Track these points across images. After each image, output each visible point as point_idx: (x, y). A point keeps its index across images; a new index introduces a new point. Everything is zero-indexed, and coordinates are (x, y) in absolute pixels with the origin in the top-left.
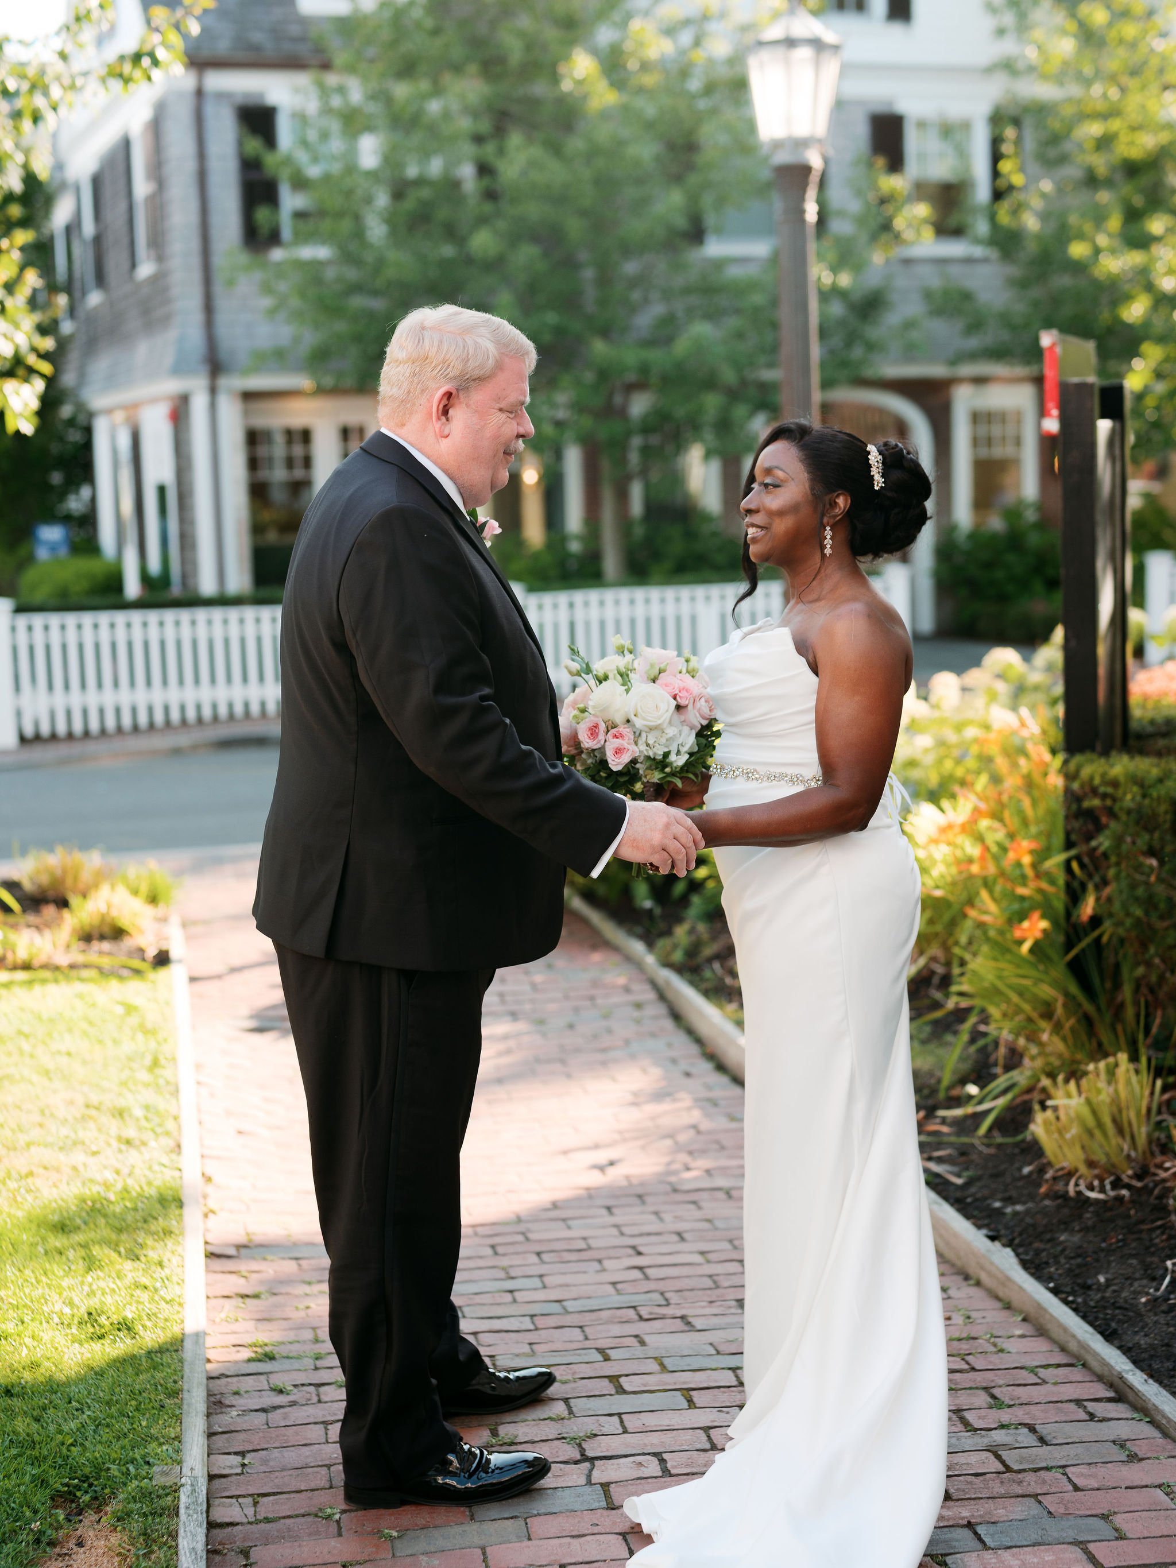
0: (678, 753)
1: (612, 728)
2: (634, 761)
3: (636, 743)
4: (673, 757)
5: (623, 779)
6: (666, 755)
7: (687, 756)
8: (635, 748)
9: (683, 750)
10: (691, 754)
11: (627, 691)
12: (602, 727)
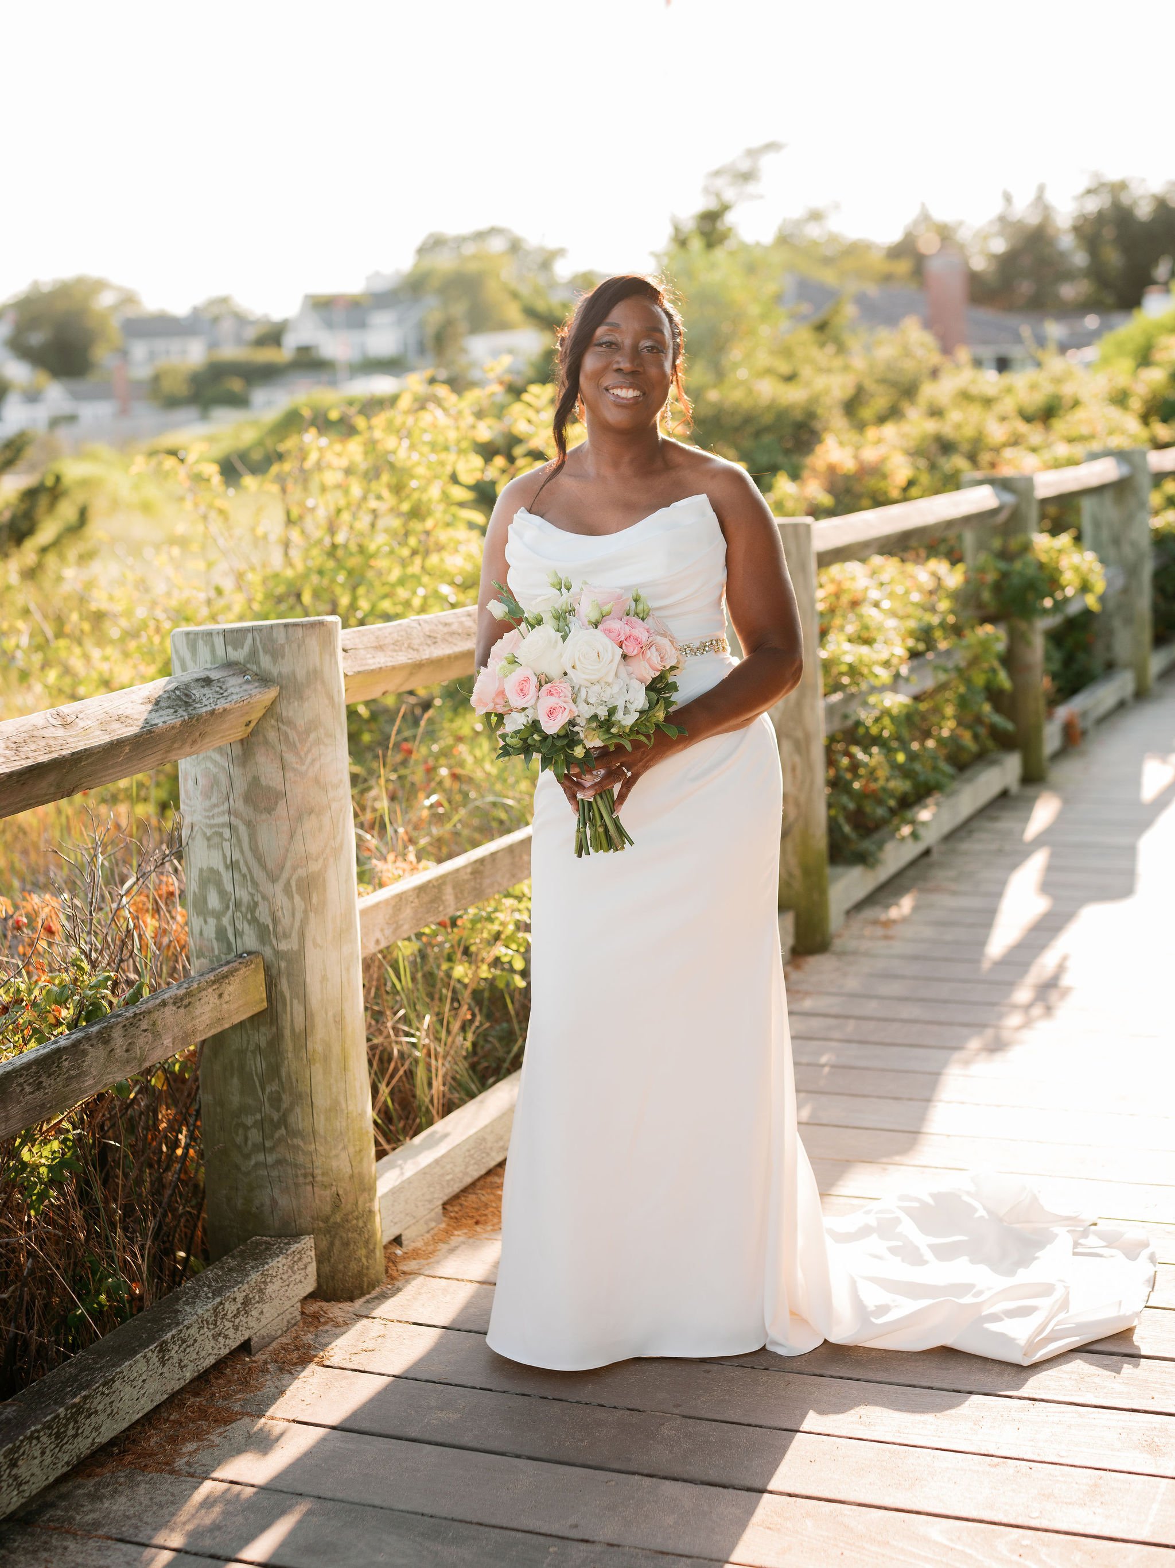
0: (626, 711)
1: (546, 683)
2: (572, 723)
3: (574, 701)
4: (619, 716)
5: (559, 743)
6: (612, 711)
7: (637, 715)
8: (573, 707)
9: (632, 708)
10: (641, 712)
11: (564, 638)
12: (534, 681)
